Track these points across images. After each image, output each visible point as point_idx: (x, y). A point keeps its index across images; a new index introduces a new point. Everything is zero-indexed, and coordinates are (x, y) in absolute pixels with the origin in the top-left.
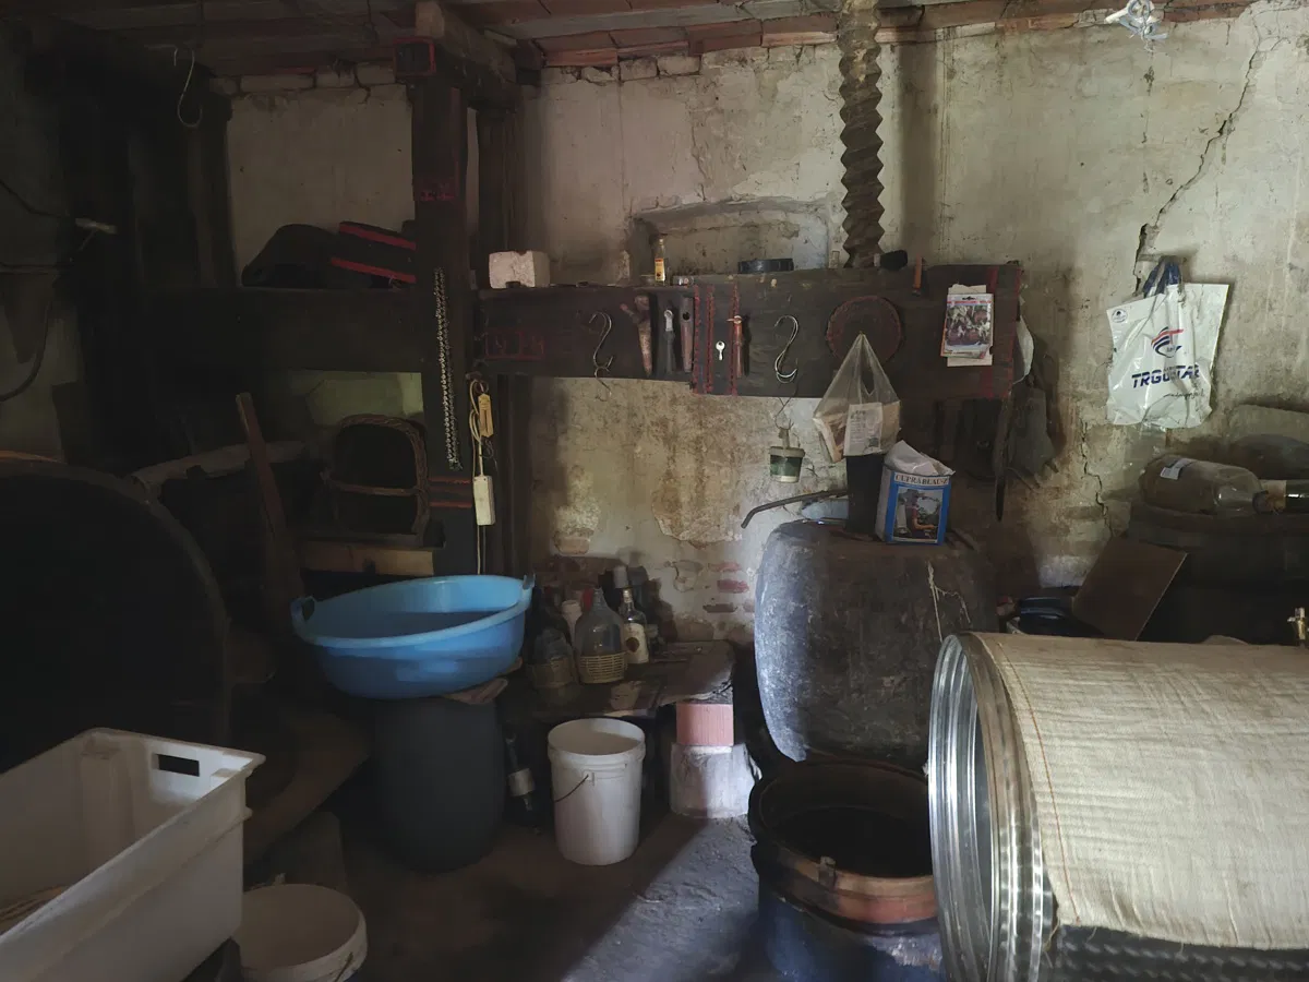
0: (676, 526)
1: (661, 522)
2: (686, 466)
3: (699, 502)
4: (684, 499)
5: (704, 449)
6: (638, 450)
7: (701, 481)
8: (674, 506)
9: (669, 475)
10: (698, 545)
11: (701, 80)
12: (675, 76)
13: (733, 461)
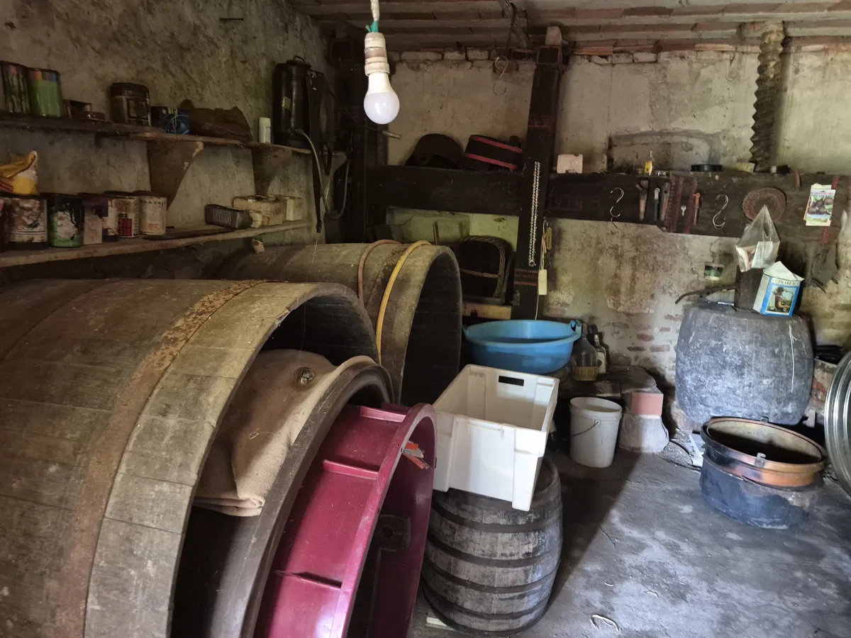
0: (617, 304)
1: (608, 301)
2: (626, 272)
3: (632, 291)
4: (623, 289)
5: (637, 263)
6: (600, 262)
7: (634, 280)
8: (616, 292)
9: (616, 276)
10: (628, 315)
11: (659, 66)
12: (643, 63)
13: (653, 270)
